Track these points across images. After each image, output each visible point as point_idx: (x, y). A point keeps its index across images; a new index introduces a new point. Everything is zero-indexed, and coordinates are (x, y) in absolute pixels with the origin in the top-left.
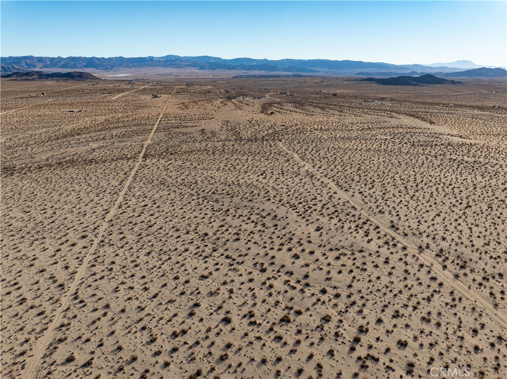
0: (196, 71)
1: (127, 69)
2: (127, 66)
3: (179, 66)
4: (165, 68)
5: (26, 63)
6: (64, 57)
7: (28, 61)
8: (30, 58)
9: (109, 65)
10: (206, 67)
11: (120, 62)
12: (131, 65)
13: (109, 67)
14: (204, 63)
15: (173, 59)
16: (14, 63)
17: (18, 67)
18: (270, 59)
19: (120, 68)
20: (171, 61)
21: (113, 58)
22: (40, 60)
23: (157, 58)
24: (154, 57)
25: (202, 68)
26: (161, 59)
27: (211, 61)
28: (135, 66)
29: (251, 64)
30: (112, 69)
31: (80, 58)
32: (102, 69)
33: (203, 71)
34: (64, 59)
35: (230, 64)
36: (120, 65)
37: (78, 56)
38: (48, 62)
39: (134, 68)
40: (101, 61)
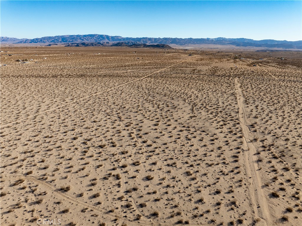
0: (234, 47)
1: (193, 45)
2: (194, 43)
3: (224, 44)
4: (215, 45)
5: (143, 41)
6: (162, 38)
7: (144, 40)
8: (146, 38)
9: (183, 42)
10: (241, 45)
11: (190, 41)
12: (195, 42)
13: (183, 43)
14: (240, 42)
15: (221, 39)
16: (138, 41)
17: (139, 42)
18: (288, 41)
19: (189, 44)
20: (220, 41)
21: (186, 39)
22: (150, 39)
23: (212, 39)
24: (210, 39)
25: (238, 45)
26: (214, 40)
27: (246, 41)
28: (198, 43)
29: (273, 43)
30: (184, 45)
31: (169, 38)
32: (179, 45)
33: (238, 47)
34: (161, 39)
35: (258, 43)
36: (190, 43)
37: (168, 37)
38: (153, 40)
39: (197, 44)
40: (180, 40)
